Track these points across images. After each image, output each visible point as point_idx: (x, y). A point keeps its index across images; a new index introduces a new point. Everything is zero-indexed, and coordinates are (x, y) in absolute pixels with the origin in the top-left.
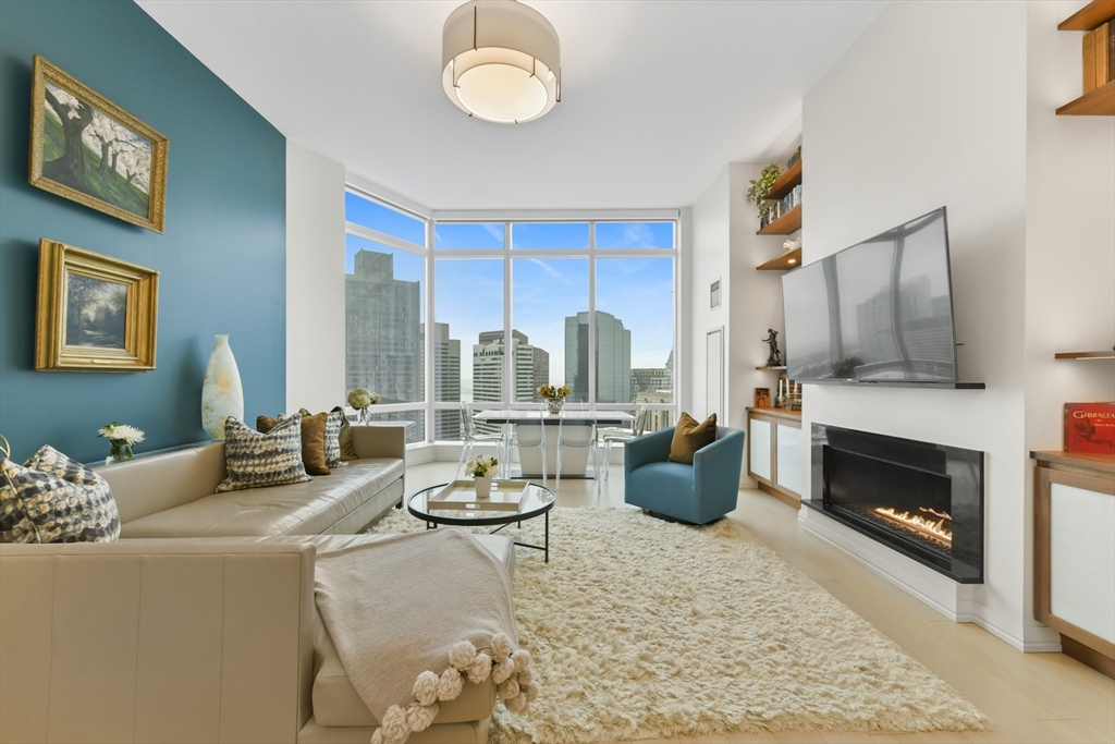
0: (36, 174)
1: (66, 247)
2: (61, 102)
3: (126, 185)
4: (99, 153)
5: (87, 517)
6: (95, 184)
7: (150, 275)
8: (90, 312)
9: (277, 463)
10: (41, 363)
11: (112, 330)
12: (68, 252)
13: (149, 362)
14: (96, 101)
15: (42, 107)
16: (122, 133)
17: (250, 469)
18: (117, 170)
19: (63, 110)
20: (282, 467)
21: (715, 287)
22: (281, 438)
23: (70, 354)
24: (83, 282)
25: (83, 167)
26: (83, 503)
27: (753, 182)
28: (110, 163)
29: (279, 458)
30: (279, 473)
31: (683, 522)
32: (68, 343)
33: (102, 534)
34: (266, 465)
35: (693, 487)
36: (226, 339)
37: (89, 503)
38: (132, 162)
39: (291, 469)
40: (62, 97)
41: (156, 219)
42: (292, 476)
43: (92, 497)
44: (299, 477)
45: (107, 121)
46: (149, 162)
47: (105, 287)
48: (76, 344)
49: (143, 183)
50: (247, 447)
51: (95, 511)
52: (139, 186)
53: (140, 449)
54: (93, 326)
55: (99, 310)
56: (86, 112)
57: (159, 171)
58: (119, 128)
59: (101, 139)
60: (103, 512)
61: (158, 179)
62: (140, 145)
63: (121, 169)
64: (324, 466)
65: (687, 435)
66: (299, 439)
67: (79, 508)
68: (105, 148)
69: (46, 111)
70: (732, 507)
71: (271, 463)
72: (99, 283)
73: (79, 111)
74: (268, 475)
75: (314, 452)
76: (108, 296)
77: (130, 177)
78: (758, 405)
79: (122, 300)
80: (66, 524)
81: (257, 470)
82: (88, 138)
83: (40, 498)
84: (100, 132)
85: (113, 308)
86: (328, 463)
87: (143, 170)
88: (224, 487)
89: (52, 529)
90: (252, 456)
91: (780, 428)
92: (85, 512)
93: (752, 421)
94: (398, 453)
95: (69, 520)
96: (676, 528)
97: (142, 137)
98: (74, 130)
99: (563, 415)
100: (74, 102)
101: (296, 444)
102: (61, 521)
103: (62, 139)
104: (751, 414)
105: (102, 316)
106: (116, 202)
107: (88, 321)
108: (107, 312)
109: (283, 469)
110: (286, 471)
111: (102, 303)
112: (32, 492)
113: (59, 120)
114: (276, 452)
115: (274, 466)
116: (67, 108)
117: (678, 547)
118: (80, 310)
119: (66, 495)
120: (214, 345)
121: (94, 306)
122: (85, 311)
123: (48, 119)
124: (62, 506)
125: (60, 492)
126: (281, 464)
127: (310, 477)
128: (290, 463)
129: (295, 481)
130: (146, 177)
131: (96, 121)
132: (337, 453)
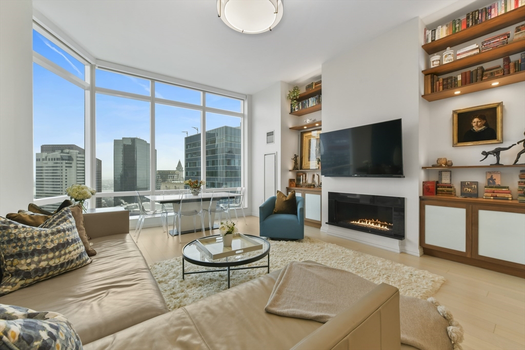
9: (70, 252)
20: (74, 255)
29: (71, 248)
30: (72, 261)
39: (80, 256)
42: (81, 261)
71: (65, 254)
109: (75, 257)
110: (77, 258)
115: (67, 256)
126: (73, 253)
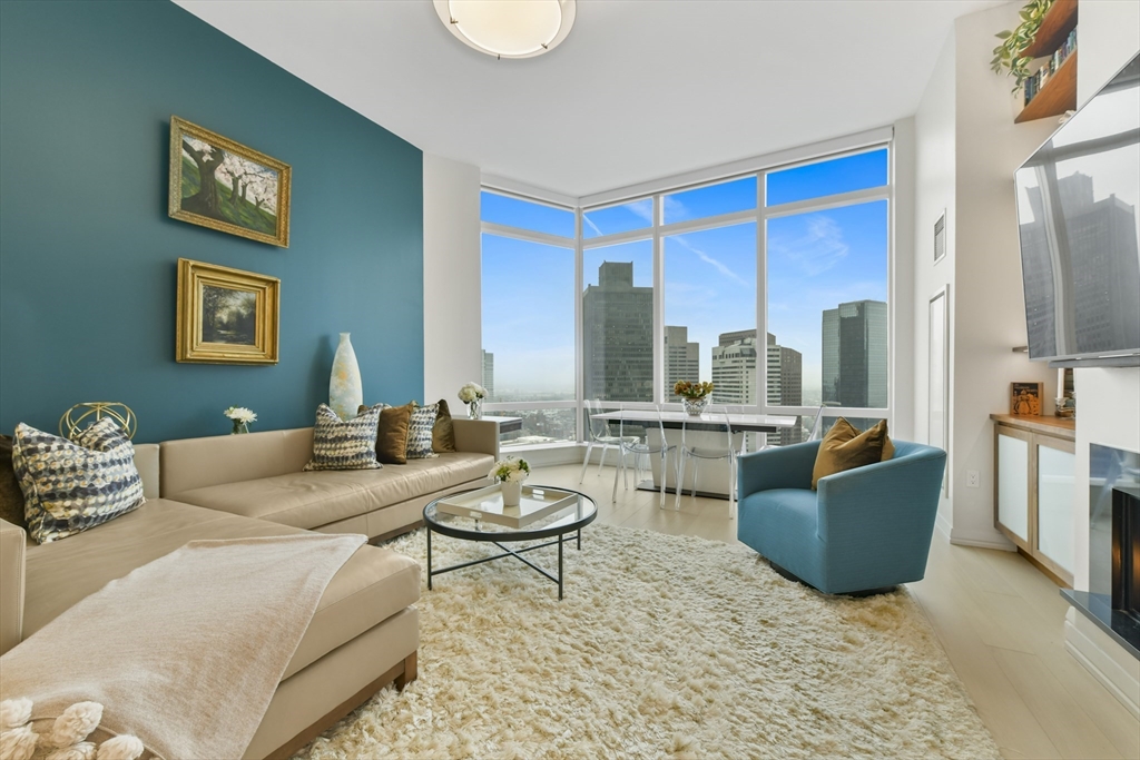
0: (174, 208)
1: (192, 263)
2: (196, 149)
3: (256, 211)
4: (231, 186)
5: (82, 478)
6: (228, 212)
7: (274, 283)
8: (223, 316)
9: (345, 448)
10: (178, 358)
11: (242, 329)
12: (193, 267)
13: (273, 357)
14: (224, 144)
15: (179, 155)
16: (250, 167)
17: (323, 452)
18: (247, 198)
19: (198, 155)
20: (350, 452)
21: (939, 226)
22: (353, 425)
23: (200, 348)
24: (214, 295)
25: (216, 198)
26: (79, 465)
27: (1003, 35)
28: (240, 194)
29: (347, 444)
30: (347, 458)
31: (804, 584)
32: (203, 341)
33: (95, 493)
34: (335, 449)
36: (346, 337)
37: (85, 466)
38: (261, 190)
39: (359, 456)
40: (197, 145)
41: (282, 236)
42: (360, 462)
43: (90, 461)
44: (367, 463)
45: (236, 159)
46: (276, 189)
47: (236, 295)
48: (211, 341)
49: (271, 206)
50: (324, 432)
51: (91, 473)
52: (267, 210)
53: (253, 427)
54: (226, 327)
55: (231, 314)
56: (218, 156)
57: (284, 195)
58: (247, 163)
59: (232, 174)
60: (100, 474)
61: (284, 202)
62: (268, 175)
63: (251, 197)
64: (402, 456)
66: (376, 427)
67: (73, 469)
68: (235, 182)
69: (184, 158)
70: (917, 575)
71: (340, 448)
72: (230, 292)
73: (212, 154)
74: (338, 458)
75: (393, 441)
76: (239, 302)
77: (259, 203)
78: (1015, 412)
79: (251, 305)
80: (58, 482)
81: (328, 453)
82: (221, 176)
83: (38, 457)
84: (230, 169)
85: (243, 312)
86: (409, 453)
87: (271, 196)
88: (307, 467)
89: (44, 484)
90: (325, 440)
91: (1045, 452)
92: (79, 473)
93: (1001, 437)
94: (490, 450)
95: (61, 478)
96: (794, 591)
97: (268, 168)
98: (208, 170)
100: (207, 148)
101: (372, 432)
102: (53, 478)
103: (198, 179)
104: (999, 426)
105: (234, 319)
106: (245, 225)
107: (221, 323)
108: (239, 315)
109: (350, 455)
110: (353, 457)
111: (234, 309)
112: (32, 452)
113: (195, 164)
114: (346, 438)
115: (342, 451)
116: (202, 153)
117: (764, 622)
118: (214, 315)
119: (62, 457)
120: (339, 341)
121: (227, 311)
122: (218, 315)
123: (185, 163)
124: (57, 466)
125: (58, 454)
126: (349, 450)
127: (379, 465)
128: (358, 450)
129: (363, 467)
130: (274, 201)
131: (227, 160)
132: (427, 445)
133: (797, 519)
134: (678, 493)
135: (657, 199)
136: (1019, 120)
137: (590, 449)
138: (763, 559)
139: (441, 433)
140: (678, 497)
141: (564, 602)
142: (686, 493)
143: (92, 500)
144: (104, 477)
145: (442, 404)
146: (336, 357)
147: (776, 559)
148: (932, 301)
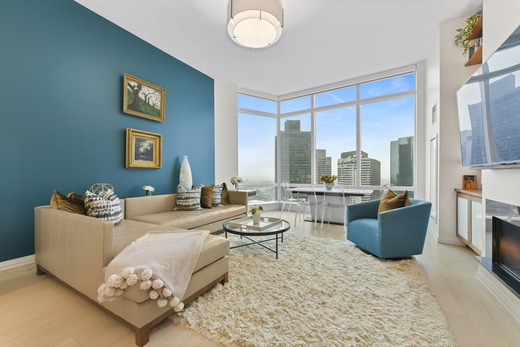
0: (125, 108)
1: (132, 130)
2: (132, 85)
3: (153, 108)
4: (144, 99)
5: (106, 210)
6: (143, 109)
7: (160, 136)
8: (142, 150)
10: (127, 166)
11: (148, 155)
12: (132, 131)
13: (159, 166)
14: (142, 82)
15: (127, 88)
16: (151, 91)
17: (181, 203)
18: (150, 103)
19: (132, 88)
21: (434, 109)
22: (191, 193)
23: (135, 163)
24: (139, 141)
25: (139, 104)
26: (105, 206)
27: (459, 30)
28: (147, 102)
31: (374, 255)
32: (135, 160)
33: (110, 216)
34: (185, 202)
35: (378, 234)
36: (186, 157)
37: (107, 206)
38: (155, 100)
40: (132, 84)
41: (162, 118)
43: (109, 204)
44: (197, 208)
45: (146, 88)
46: (160, 99)
47: (146, 141)
48: (137, 160)
49: (158, 106)
50: (181, 195)
51: (109, 209)
52: (157, 107)
53: (153, 194)
54: (143, 154)
55: (144, 149)
56: (140, 87)
57: (163, 101)
58: (150, 89)
59: (144, 94)
60: (112, 209)
61: (163, 104)
62: (157, 93)
63: (151, 103)
64: (210, 205)
65: (385, 203)
66: (200, 194)
67: (104, 207)
68: (146, 97)
69: (128, 89)
70: (419, 252)
72: (144, 141)
73: (138, 87)
74: (186, 206)
75: (206, 199)
76: (147, 144)
77: (154, 105)
78: (465, 188)
79: (151, 145)
80: (99, 211)
82: (141, 95)
83: (93, 202)
84: (144, 92)
85: (149, 148)
86: (212, 204)
87: (158, 102)
88: (174, 209)
89: (96, 212)
90: (181, 199)
91: (473, 203)
92: (106, 208)
93: (459, 198)
94: (244, 203)
95: (101, 210)
96: (369, 258)
97: (157, 91)
98: (136, 93)
99: (334, 190)
100: (136, 84)
101: (198, 195)
102: (98, 210)
103: (133, 97)
104: (458, 193)
105: (145, 151)
106: (149, 114)
107: (141, 153)
108: (147, 149)
111: (145, 147)
112: (91, 200)
113: (132, 91)
114: (189, 198)
116: (134, 87)
117: (356, 268)
118: (138, 149)
119: (100, 203)
120: (183, 159)
121: (143, 148)
122: (140, 150)
123: (129, 91)
124: (99, 206)
125: (99, 201)
127: (202, 209)
128: (194, 202)
129: (196, 209)
130: (159, 103)
131: (143, 89)
132: (219, 201)
133: (370, 230)
134: (322, 222)
135: (312, 97)
136: (467, 65)
137: (284, 204)
138: (357, 247)
139: (224, 197)
140: (322, 224)
141: (278, 260)
142: (325, 222)
143: (110, 218)
144: (113, 210)
145: (224, 184)
146: (182, 166)
147: (362, 246)
148: (431, 141)
